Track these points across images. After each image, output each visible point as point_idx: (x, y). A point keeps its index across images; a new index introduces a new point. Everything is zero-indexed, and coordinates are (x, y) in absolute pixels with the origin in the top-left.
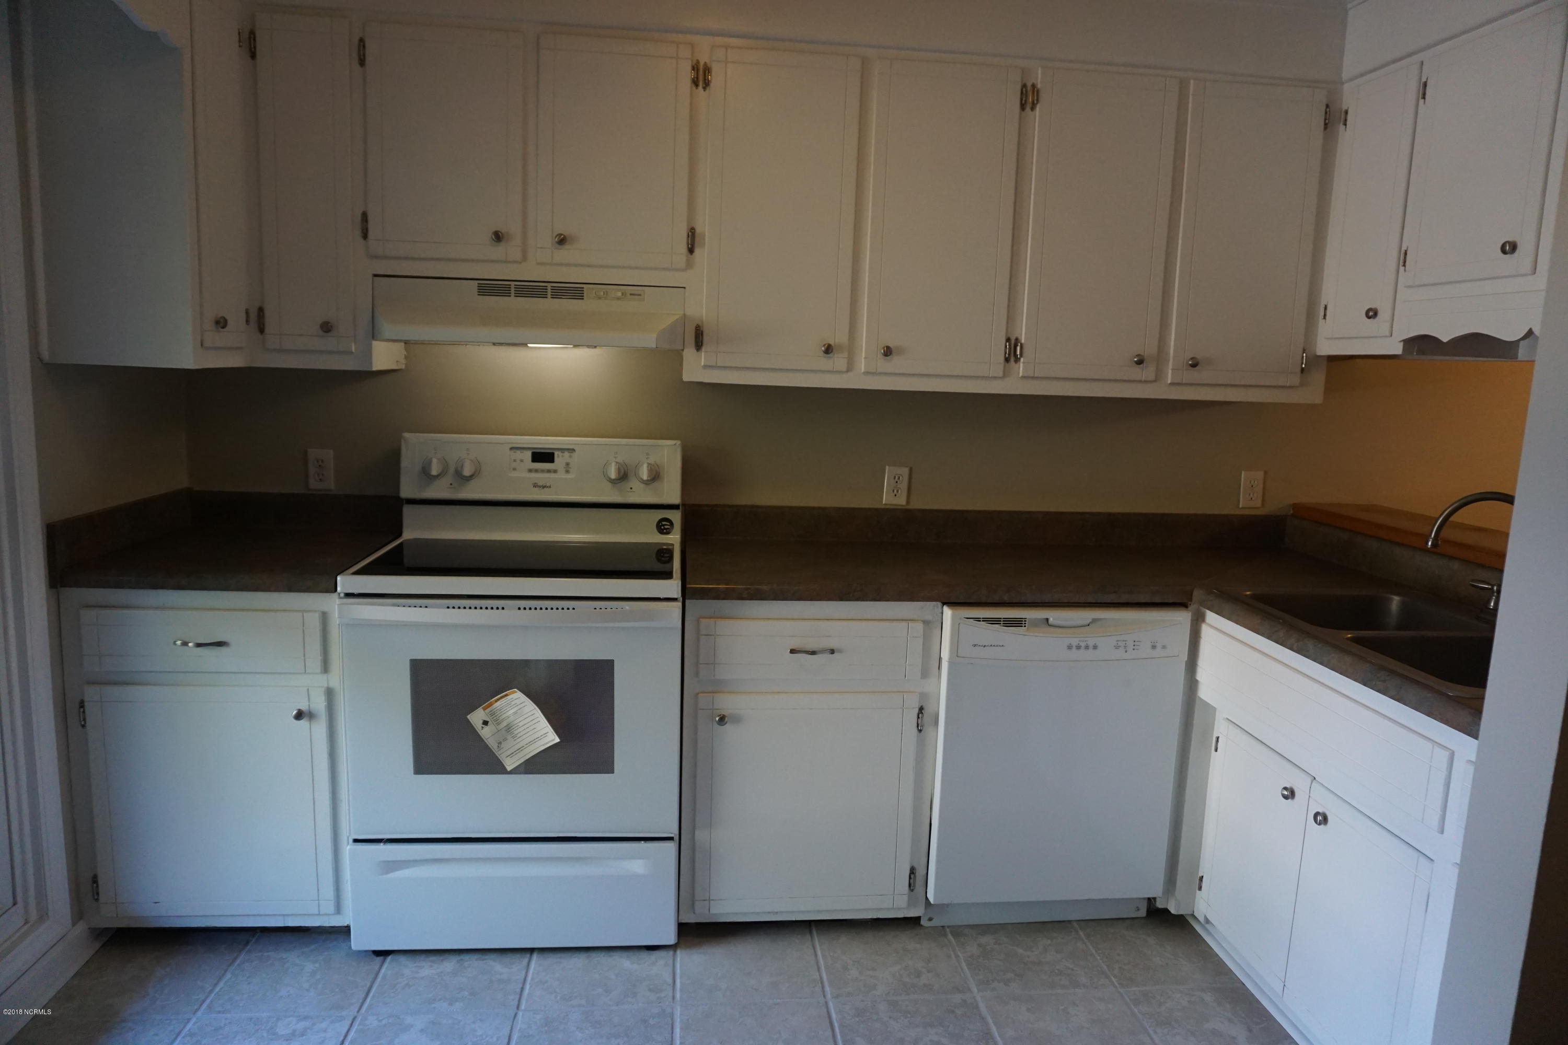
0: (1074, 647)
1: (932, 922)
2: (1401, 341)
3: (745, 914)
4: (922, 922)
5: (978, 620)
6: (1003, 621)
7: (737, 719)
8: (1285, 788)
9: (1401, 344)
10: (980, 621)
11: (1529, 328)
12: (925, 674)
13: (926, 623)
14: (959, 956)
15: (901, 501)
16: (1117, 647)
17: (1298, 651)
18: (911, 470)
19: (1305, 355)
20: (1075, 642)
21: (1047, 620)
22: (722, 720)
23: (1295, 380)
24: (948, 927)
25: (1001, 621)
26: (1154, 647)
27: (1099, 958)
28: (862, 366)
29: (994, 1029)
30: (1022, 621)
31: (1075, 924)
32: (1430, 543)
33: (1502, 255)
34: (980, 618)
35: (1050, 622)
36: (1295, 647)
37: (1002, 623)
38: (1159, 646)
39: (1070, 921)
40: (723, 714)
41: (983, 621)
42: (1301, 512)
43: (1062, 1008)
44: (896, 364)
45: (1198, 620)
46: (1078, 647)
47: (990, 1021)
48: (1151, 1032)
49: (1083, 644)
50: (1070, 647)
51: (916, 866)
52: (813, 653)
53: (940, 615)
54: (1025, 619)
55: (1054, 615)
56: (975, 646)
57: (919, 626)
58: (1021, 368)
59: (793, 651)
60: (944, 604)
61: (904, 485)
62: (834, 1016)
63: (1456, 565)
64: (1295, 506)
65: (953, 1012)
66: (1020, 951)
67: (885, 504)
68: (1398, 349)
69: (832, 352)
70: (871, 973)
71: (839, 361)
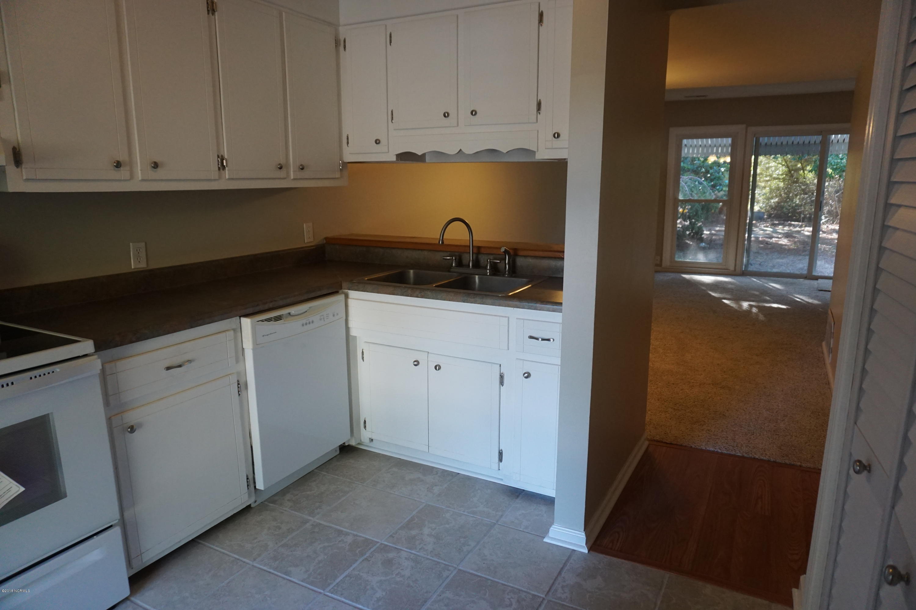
0: (305, 324)
1: (256, 503)
2: (394, 155)
3: (163, 551)
4: (252, 506)
5: (262, 321)
6: (274, 318)
7: (140, 425)
8: (415, 361)
9: (395, 156)
10: (263, 321)
11: (460, 149)
12: (237, 361)
13: (234, 330)
14: (286, 510)
15: (143, 265)
16: (321, 319)
17: (422, 297)
18: (146, 243)
19: (340, 162)
20: (304, 321)
21: (289, 313)
22: (132, 429)
23: (338, 175)
24: (265, 501)
25: (272, 319)
26: (334, 315)
27: (341, 478)
28: (139, 175)
29: (338, 527)
30: (281, 316)
31: (315, 470)
32: (441, 242)
33: (444, 117)
34: (263, 320)
35: (291, 314)
36: (419, 296)
37: (273, 320)
38: (335, 314)
39: (313, 471)
40: (131, 425)
41: (265, 321)
42: (329, 241)
43: (352, 503)
44: (160, 173)
45: (347, 296)
46: (306, 324)
47: (333, 525)
48: (393, 492)
49: (308, 322)
50: (303, 325)
51: (248, 474)
52: (180, 366)
53: (239, 324)
54: (283, 315)
55: (293, 310)
56: (263, 336)
57: (232, 333)
58: (227, 174)
59: (168, 368)
60: (240, 317)
61: (143, 254)
62: (265, 568)
63: (426, 253)
64: (326, 238)
65: (314, 532)
66: (308, 493)
67: (134, 269)
68: (394, 159)
69: (120, 166)
70: (255, 541)
71: (124, 173)
